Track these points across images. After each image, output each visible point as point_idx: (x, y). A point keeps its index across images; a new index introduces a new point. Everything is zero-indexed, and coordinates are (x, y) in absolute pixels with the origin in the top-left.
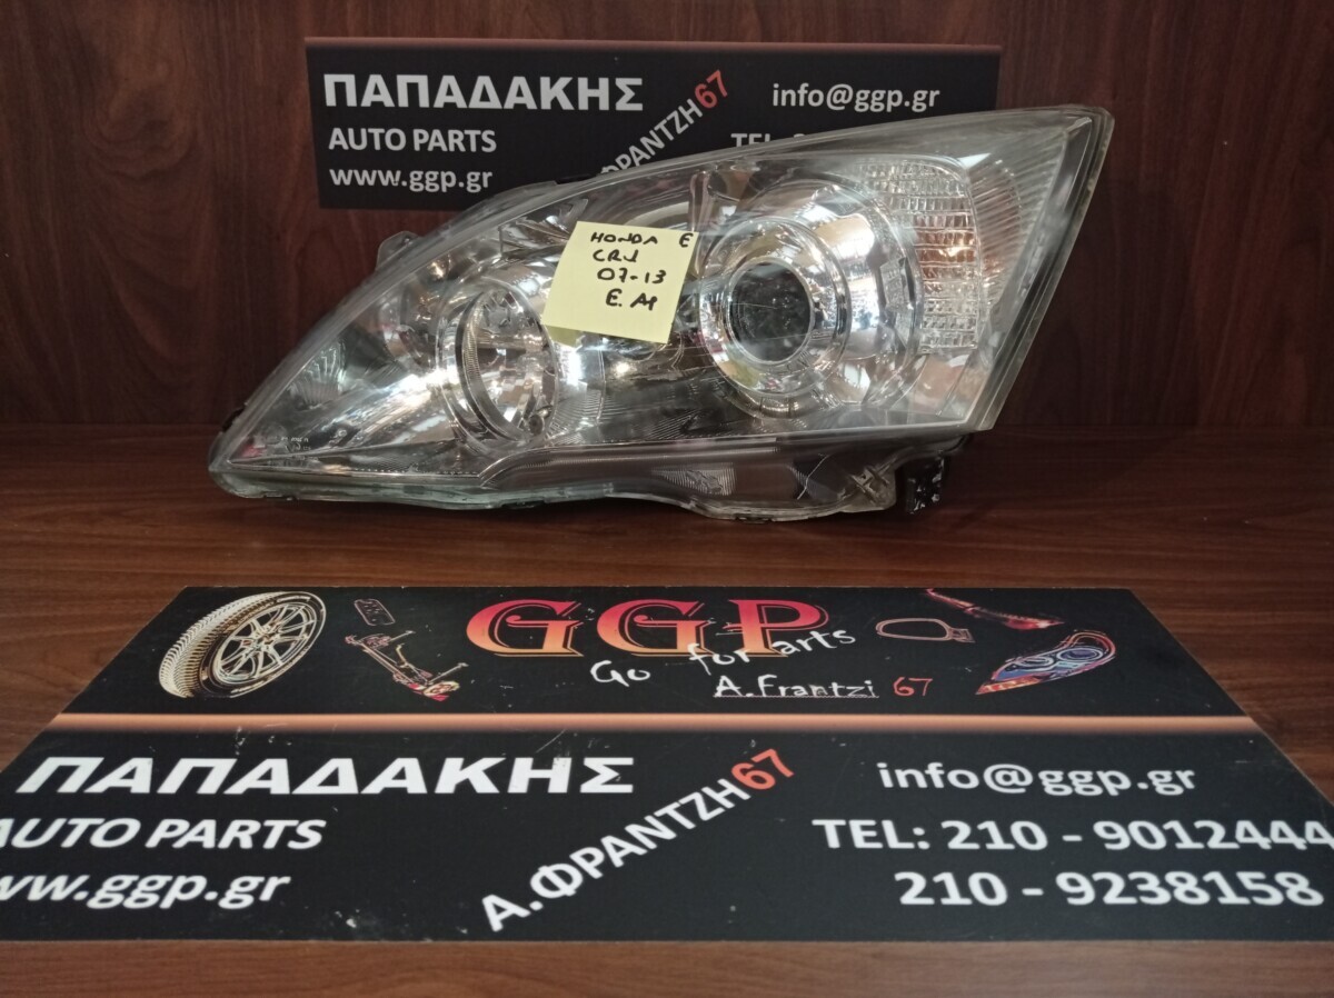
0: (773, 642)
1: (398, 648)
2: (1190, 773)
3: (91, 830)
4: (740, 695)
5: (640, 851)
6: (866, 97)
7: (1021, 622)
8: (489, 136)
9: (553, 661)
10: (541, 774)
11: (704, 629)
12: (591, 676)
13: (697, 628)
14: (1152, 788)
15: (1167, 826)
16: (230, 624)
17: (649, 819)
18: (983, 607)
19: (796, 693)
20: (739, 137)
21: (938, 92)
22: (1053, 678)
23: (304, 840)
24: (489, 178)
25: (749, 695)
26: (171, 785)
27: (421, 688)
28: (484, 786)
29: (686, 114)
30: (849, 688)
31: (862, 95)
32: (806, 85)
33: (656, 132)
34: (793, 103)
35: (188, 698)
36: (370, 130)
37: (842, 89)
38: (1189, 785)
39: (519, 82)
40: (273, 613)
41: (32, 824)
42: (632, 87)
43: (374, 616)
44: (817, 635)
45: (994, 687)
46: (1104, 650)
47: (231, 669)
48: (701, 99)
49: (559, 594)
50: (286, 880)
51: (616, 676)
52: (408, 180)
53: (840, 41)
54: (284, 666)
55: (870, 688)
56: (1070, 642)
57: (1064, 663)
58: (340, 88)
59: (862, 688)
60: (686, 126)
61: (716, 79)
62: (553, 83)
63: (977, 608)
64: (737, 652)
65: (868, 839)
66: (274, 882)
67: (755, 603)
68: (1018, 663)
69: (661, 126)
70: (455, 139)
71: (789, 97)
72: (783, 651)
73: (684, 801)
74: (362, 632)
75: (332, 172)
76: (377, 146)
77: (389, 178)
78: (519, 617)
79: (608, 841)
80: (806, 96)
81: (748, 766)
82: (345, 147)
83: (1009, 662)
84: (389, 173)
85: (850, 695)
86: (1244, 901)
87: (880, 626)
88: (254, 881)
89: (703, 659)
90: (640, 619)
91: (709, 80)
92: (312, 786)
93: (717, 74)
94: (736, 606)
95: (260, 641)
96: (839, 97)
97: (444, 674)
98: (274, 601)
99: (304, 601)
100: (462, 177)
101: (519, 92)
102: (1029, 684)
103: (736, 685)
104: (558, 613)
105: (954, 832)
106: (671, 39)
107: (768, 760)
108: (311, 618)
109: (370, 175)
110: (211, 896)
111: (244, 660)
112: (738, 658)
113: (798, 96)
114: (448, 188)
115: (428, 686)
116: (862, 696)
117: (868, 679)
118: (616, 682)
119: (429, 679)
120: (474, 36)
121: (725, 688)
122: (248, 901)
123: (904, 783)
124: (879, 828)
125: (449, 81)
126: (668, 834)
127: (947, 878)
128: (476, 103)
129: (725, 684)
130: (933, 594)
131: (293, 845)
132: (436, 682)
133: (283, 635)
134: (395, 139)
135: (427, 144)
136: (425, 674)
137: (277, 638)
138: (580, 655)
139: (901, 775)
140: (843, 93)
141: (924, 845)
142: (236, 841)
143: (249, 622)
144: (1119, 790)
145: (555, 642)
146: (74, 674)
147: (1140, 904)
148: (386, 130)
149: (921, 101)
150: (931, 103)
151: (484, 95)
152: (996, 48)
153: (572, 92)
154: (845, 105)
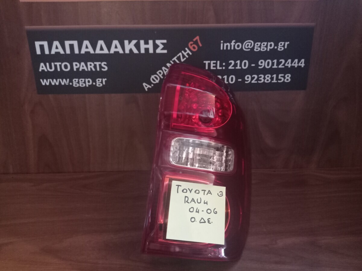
6: (259, 45)
8: (105, 64)
20: (207, 62)
21: (288, 43)
24: (105, 81)
29: (185, 54)
31: (257, 45)
32: (234, 41)
33: (172, 61)
34: (229, 48)
36: (55, 63)
37: (249, 42)
39: (115, 42)
42: (163, 44)
48: (191, 48)
52: (72, 82)
53: (248, 23)
58: (42, 47)
60: (185, 59)
61: (197, 40)
62: (129, 43)
69: (175, 59)
70: (91, 66)
71: (227, 46)
75: (41, 80)
76: (59, 70)
77: (65, 82)
80: (234, 46)
82: (46, 70)
84: (64, 80)
91: (194, 40)
93: (197, 38)
96: (248, 45)
100: (94, 81)
101: (116, 47)
106: (178, 23)
109: (57, 81)
113: (231, 46)
114: (89, 85)
125: (86, 43)
128: (98, 51)
134: (66, 67)
135: (79, 68)
140: (250, 44)
148: (62, 63)
149: (282, 46)
150: (286, 47)
151: (101, 48)
152: (313, 24)
153: (137, 46)
154: (250, 49)
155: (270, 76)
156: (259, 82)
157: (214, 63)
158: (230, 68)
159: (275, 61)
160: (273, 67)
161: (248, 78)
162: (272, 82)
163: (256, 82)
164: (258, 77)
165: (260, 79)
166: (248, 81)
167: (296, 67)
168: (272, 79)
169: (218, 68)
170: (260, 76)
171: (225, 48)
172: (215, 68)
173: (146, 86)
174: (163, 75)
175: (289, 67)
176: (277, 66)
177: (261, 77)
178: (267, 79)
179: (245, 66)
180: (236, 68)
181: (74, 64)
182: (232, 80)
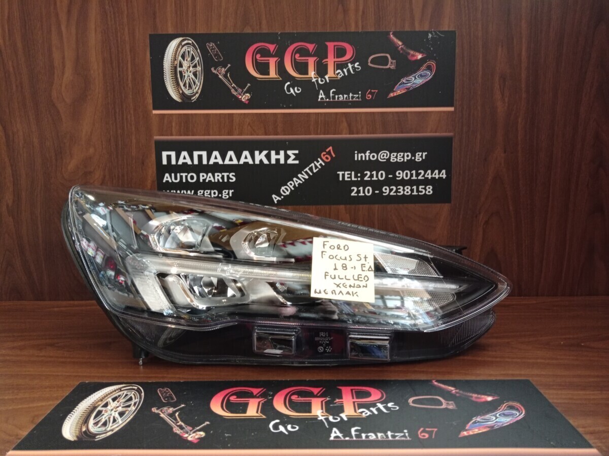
0: (359, 409)
1: (177, 414)
4: (343, 438)
6: (395, 156)
7: (479, 398)
8: (233, 175)
9: (251, 420)
11: (325, 402)
12: (269, 429)
13: (322, 402)
16: (99, 401)
18: (460, 390)
19: (370, 437)
20: (341, 173)
21: (426, 153)
22: (496, 427)
24: (232, 193)
25: (347, 439)
27: (186, 435)
29: (318, 164)
30: (396, 434)
31: (393, 155)
32: (368, 152)
33: (304, 172)
34: (364, 159)
35: (75, 441)
36: (181, 174)
37: (385, 153)
39: (246, 153)
40: (119, 396)
42: (294, 154)
43: (166, 398)
44: (380, 406)
45: (468, 433)
46: (519, 412)
47: (97, 425)
48: (324, 158)
49: (255, 384)
51: (282, 428)
52: (197, 194)
53: (382, 134)
54: (122, 424)
55: (407, 434)
56: (503, 408)
57: (501, 418)
58: (169, 157)
59: (402, 434)
60: (318, 169)
61: (330, 150)
62: (260, 154)
63: (457, 391)
64: (341, 415)
67: (349, 388)
68: (478, 419)
69: (307, 169)
70: (218, 177)
71: (362, 157)
72: (364, 414)
74: (161, 405)
76: (184, 181)
77: (189, 193)
78: (235, 397)
80: (369, 156)
82: (170, 181)
83: (474, 419)
84: (189, 191)
85: (397, 438)
87: (411, 400)
89: (325, 419)
90: (294, 397)
91: (327, 150)
93: (331, 148)
94: (341, 390)
95: (112, 410)
96: (383, 156)
97: (198, 428)
98: (120, 389)
99: (134, 389)
100: (220, 192)
101: (246, 157)
102: (484, 431)
103: (341, 432)
104: (254, 394)
106: (310, 134)
108: (137, 398)
111: (103, 420)
112: (342, 419)
113: (366, 156)
114: (214, 197)
115: (190, 435)
116: (403, 439)
117: (406, 429)
118: (281, 432)
119: (191, 431)
120: (227, 135)
121: (335, 435)
125: (216, 153)
128: (227, 162)
129: (335, 432)
130: (436, 383)
132: (194, 432)
133: (123, 407)
134: (192, 178)
135: (206, 179)
136: (189, 428)
137: (120, 409)
138: (264, 417)
140: (385, 155)
143: (108, 400)
145: (253, 410)
146: (20, 429)
148: (188, 174)
149: (419, 157)
150: (424, 158)
151: (231, 158)
152: (451, 134)
153: (268, 157)
154: (387, 159)
155: (409, 187)
156: (398, 194)
157: (348, 174)
158: (366, 179)
159: (414, 172)
160: (412, 178)
161: (386, 189)
162: (413, 194)
163: (395, 194)
164: (397, 189)
165: (399, 190)
166: (386, 193)
167: (437, 178)
168: (412, 190)
169: (353, 179)
170: (398, 187)
171: (359, 159)
172: (349, 179)
173: (276, 198)
174: (294, 186)
175: (430, 178)
176: (416, 177)
177: (400, 189)
178: (407, 191)
179: (382, 177)
180: (373, 179)
181: (201, 174)
182: (368, 192)
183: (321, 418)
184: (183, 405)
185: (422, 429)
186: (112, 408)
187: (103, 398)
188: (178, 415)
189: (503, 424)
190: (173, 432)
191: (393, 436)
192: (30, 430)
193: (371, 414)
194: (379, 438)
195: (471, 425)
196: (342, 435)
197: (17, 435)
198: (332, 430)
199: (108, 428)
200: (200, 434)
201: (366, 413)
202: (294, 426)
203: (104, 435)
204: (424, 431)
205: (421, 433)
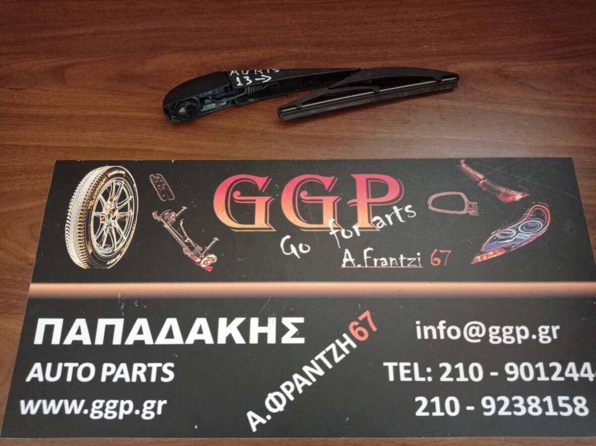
0: (373, 216)
1: (182, 223)
2: (558, 327)
3: (75, 370)
4: (355, 266)
5: (309, 384)
7: (506, 195)
9: (259, 235)
10: (263, 330)
11: (338, 204)
12: (281, 250)
13: (334, 203)
14: (538, 338)
15: (537, 366)
16: (90, 200)
17: (313, 362)
18: (488, 181)
19: (382, 263)
22: (512, 249)
23: (167, 376)
25: (359, 266)
26: (100, 340)
27: (198, 260)
28: (239, 339)
30: (409, 259)
35: (87, 269)
38: (555, 336)
40: (109, 188)
41: (49, 366)
43: (163, 192)
44: (396, 210)
45: (482, 258)
46: (543, 224)
47: (101, 243)
50: (165, 402)
51: (293, 250)
54: (127, 241)
55: (419, 259)
56: (528, 215)
57: (521, 234)
59: (415, 259)
63: (485, 181)
64: (354, 227)
65: (407, 375)
66: (161, 403)
67: (364, 177)
68: (497, 235)
72: (378, 224)
73: (328, 349)
74: (160, 208)
78: (239, 193)
79: (296, 377)
81: (356, 323)
83: (493, 234)
86: (556, 414)
87: (430, 202)
88: (153, 402)
89: (337, 234)
90: (304, 195)
92: (162, 340)
94: (354, 180)
95: (109, 216)
97: (208, 248)
98: (107, 176)
99: (121, 175)
102: (499, 254)
103: (353, 258)
104: (260, 189)
105: (444, 369)
107: (366, 319)
108: (131, 194)
110: (137, 412)
111: (106, 235)
112: (354, 232)
115: (202, 259)
116: (415, 266)
117: (419, 252)
118: (293, 254)
119: (202, 252)
121: (347, 260)
122: (153, 415)
123: (426, 337)
124: (411, 368)
126: (321, 372)
127: (436, 400)
129: (347, 257)
130: (464, 165)
131: (163, 379)
132: (205, 255)
133: (119, 211)
136: (198, 248)
137: (117, 214)
138: (274, 230)
139: (426, 329)
141: (430, 379)
142: (138, 377)
143: (98, 198)
144: (522, 340)
145: (261, 221)
147: (513, 415)
183: (333, 232)
184: (185, 208)
185: (436, 250)
186: (108, 212)
187: (93, 194)
188: (183, 225)
189: (520, 245)
190: (184, 254)
191: (406, 262)
192: (36, 250)
193: (386, 225)
194: (391, 266)
195: (487, 244)
196: (354, 260)
197: (26, 259)
198: (345, 251)
199: (114, 249)
200: (212, 258)
201: (380, 225)
202: (305, 245)
203: (114, 260)
204: (436, 255)
205: (434, 257)
